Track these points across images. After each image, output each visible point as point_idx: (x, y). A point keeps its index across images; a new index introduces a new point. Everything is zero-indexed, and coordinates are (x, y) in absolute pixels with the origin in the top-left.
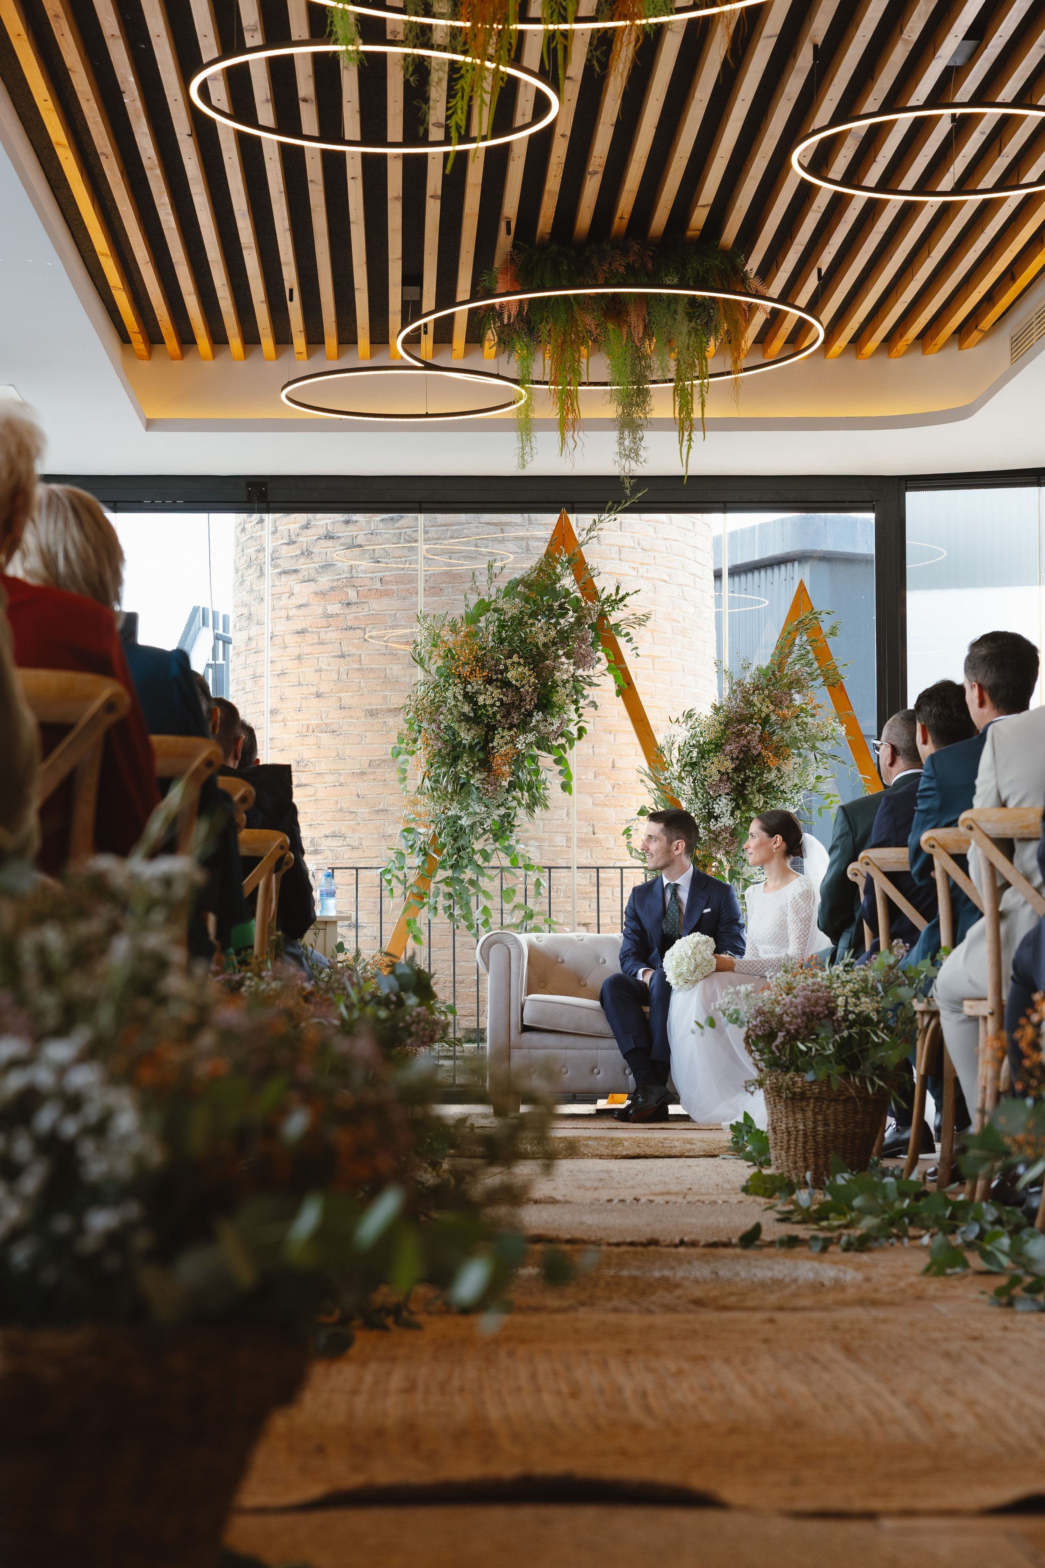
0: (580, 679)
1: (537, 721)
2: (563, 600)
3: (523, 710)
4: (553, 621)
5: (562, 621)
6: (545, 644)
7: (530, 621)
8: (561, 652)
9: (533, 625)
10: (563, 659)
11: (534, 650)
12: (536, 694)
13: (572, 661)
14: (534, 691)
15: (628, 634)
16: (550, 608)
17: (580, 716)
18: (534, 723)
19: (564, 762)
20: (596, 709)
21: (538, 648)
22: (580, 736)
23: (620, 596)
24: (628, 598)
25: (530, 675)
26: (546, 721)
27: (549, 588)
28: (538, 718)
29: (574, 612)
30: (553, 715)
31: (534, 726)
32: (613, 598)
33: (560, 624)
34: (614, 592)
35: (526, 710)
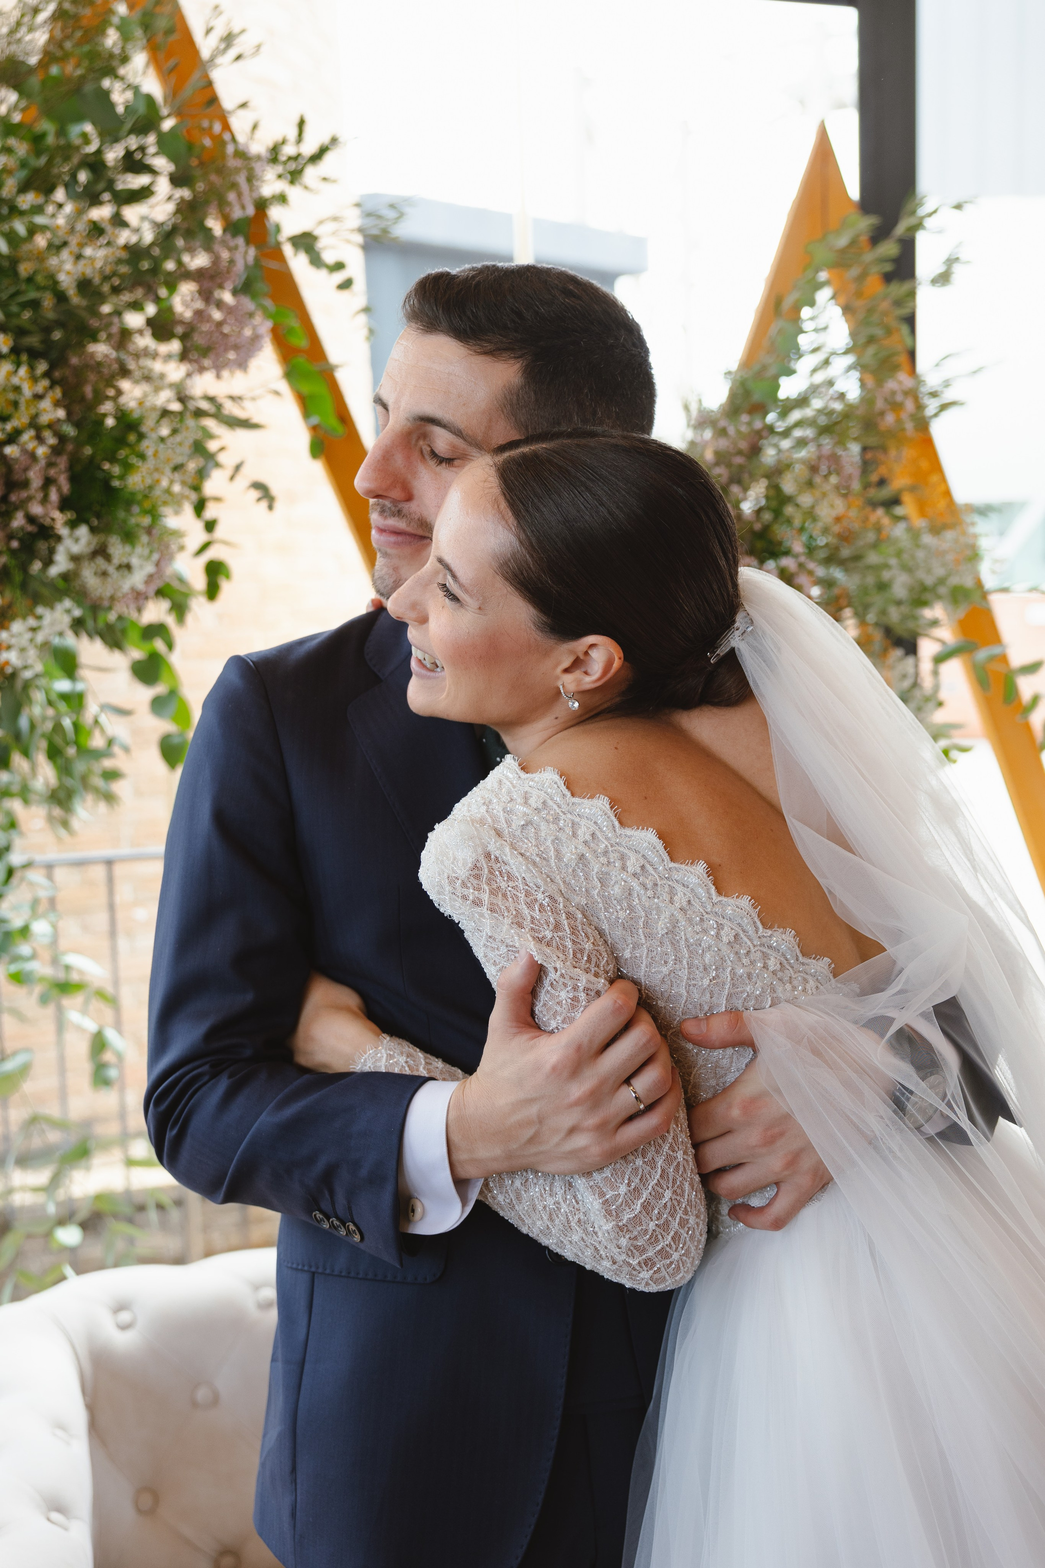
0: (205, 405)
1: (75, 559)
2: (133, 142)
3: (18, 521)
4: (102, 213)
5: (132, 213)
6: (84, 285)
7: (27, 200)
8: (134, 320)
9: (38, 209)
10: (145, 341)
11: (48, 301)
12: (63, 462)
13: (175, 346)
14: (56, 451)
15: (339, 266)
16: (95, 164)
17: (210, 526)
18: (61, 564)
19: (164, 674)
20: (270, 507)
21: (61, 297)
22: (212, 591)
23: (309, 148)
24: (328, 157)
25: (38, 397)
26: (108, 558)
27: (88, 88)
28: (76, 549)
29: (176, 180)
30: (129, 537)
31: (65, 577)
32: (289, 150)
33: (124, 224)
34: (292, 134)
35: (31, 519)
